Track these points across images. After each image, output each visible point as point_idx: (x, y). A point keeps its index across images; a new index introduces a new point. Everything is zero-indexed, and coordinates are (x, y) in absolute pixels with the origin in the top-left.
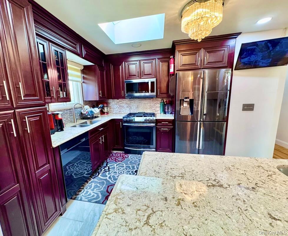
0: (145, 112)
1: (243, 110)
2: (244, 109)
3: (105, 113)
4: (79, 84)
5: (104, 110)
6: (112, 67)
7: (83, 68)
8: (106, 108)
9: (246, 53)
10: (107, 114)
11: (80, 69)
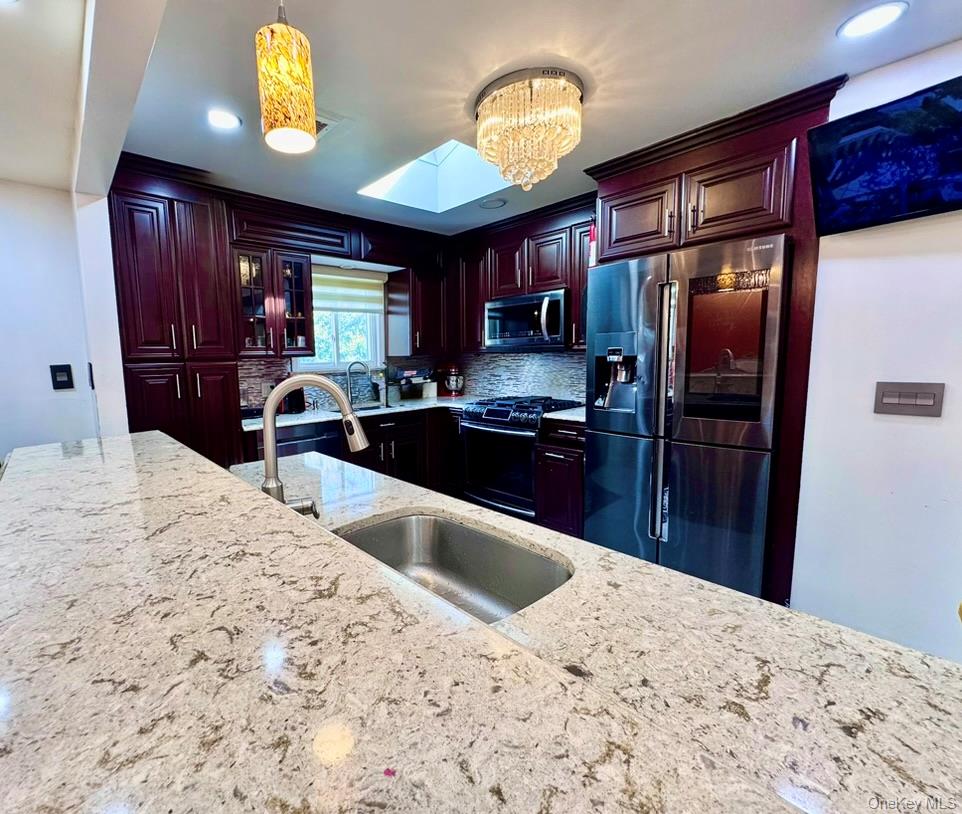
0: (550, 398)
1: (875, 412)
2: (881, 408)
3: (451, 391)
4: (379, 318)
5: (449, 383)
6: (463, 266)
7: (387, 279)
8: (455, 378)
9: (840, 162)
10: (456, 396)
11: (381, 282)
